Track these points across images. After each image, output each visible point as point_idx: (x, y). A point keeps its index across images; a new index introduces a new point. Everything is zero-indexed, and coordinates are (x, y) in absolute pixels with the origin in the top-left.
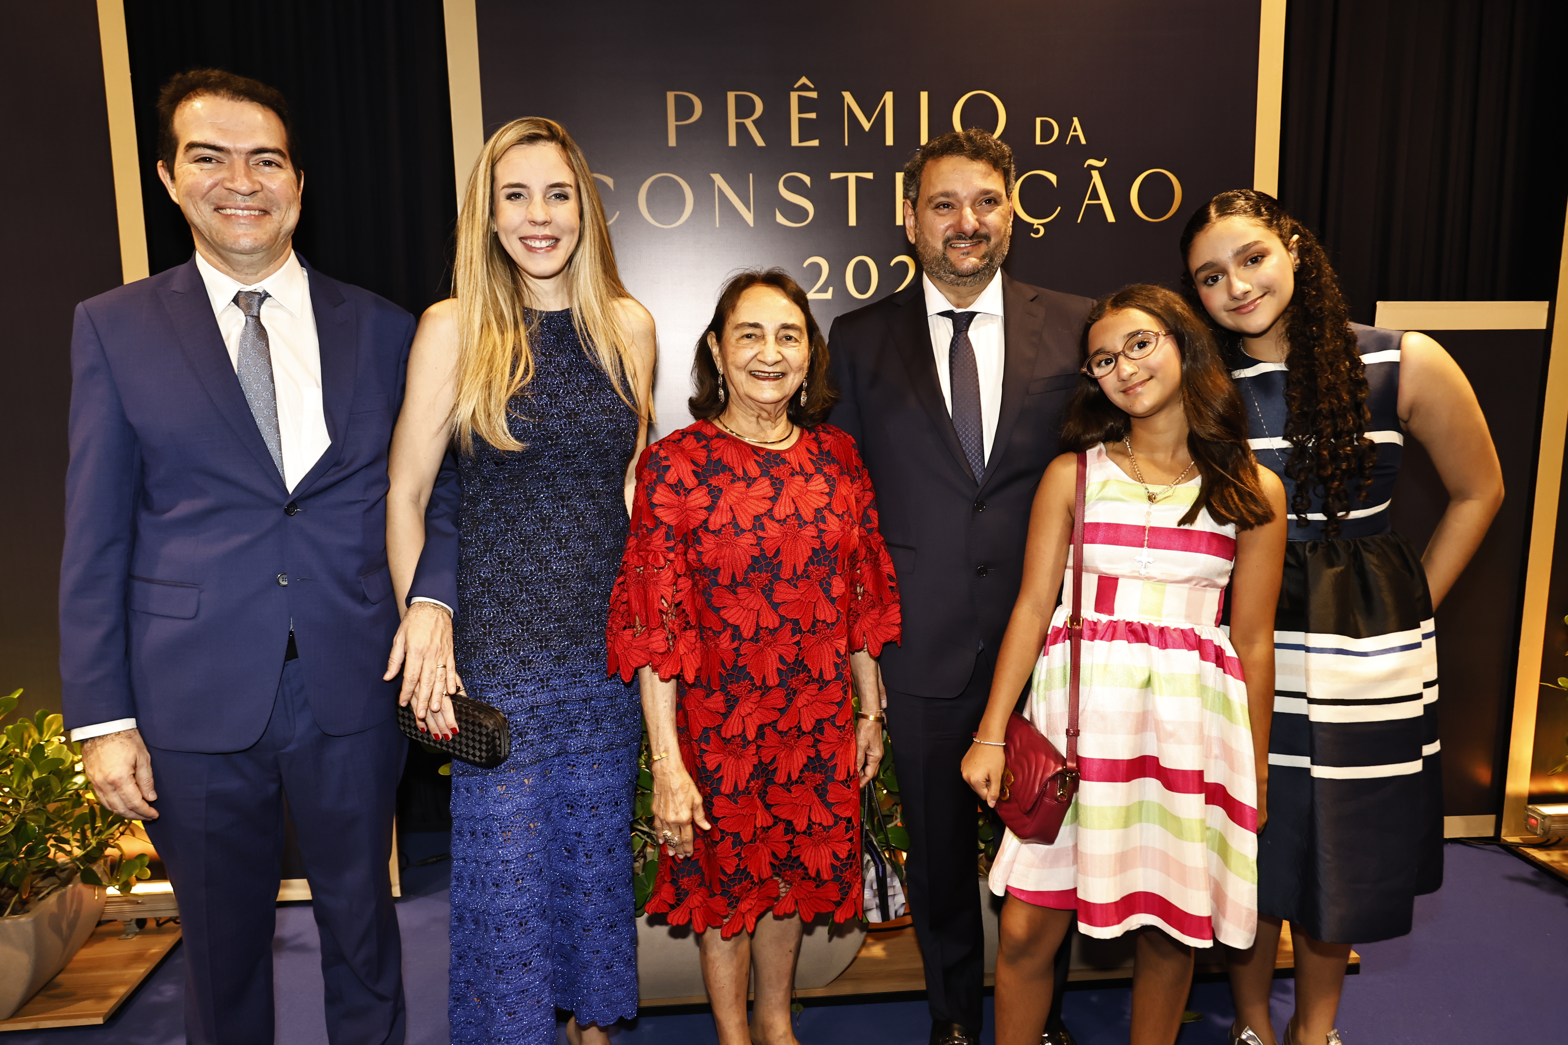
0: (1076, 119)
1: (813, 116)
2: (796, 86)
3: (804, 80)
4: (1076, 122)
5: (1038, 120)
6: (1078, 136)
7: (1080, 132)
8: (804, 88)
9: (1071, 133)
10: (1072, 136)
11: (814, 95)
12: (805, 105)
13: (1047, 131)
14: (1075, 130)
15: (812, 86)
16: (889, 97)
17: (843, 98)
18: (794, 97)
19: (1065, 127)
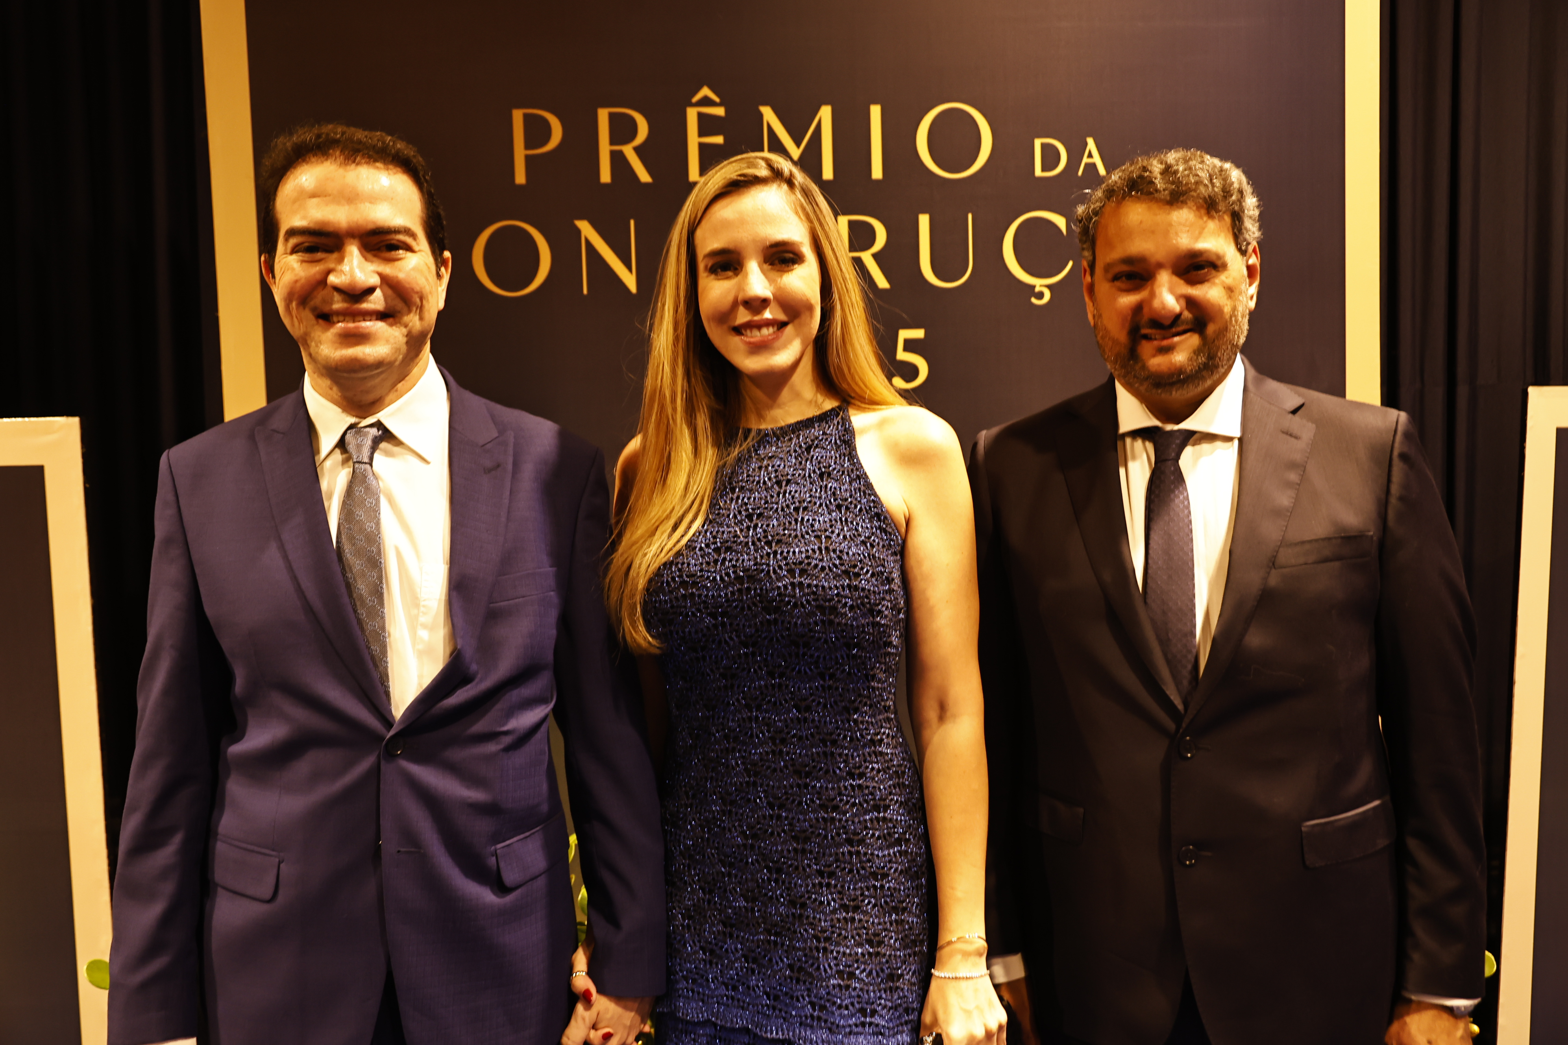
0: (1091, 142)
1: (719, 140)
2: (695, 99)
3: (705, 91)
4: (1091, 144)
5: (1038, 143)
6: (1094, 165)
7: (1097, 159)
8: (706, 102)
9: (1085, 160)
10: (1087, 165)
11: (720, 111)
12: (707, 125)
13: (1050, 157)
14: (1090, 155)
15: (717, 100)
16: (825, 114)
17: (761, 116)
18: (692, 114)
19: (1076, 152)
